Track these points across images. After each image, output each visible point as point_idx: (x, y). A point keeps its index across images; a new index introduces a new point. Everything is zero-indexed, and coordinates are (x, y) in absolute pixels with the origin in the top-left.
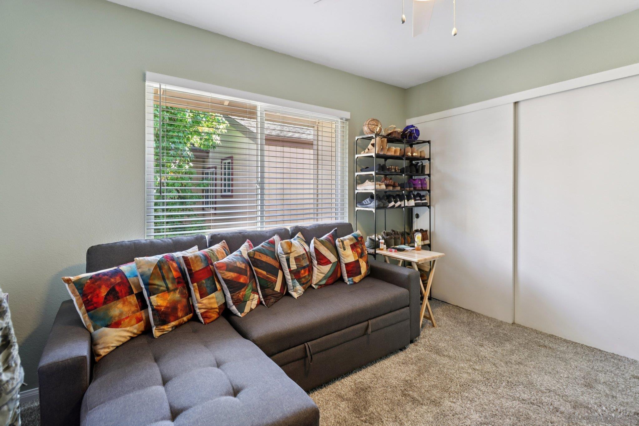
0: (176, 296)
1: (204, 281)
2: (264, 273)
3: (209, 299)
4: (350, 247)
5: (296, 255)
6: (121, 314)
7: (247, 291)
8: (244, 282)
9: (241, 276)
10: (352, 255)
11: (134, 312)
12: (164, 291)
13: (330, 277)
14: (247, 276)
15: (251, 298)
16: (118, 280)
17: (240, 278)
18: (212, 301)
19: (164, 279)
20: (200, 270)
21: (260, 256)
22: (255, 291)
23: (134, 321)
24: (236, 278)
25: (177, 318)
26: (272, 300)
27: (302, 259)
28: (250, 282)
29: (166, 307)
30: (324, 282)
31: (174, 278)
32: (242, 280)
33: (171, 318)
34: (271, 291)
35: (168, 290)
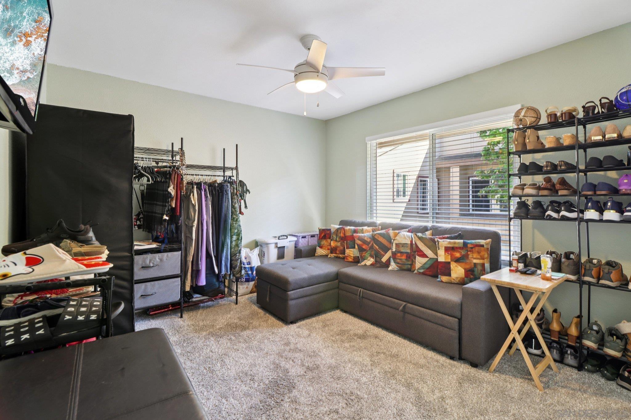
0: (339, 244)
1: (349, 242)
2: (377, 247)
3: (350, 250)
4: (444, 248)
5: (398, 242)
6: (323, 244)
7: (367, 255)
8: (365, 248)
9: (364, 244)
10: (443, 256)
11: (327, 245)
12: (334, 240)
13: (427, 269)
14: (368, 245)
15: (368, 259)
16: (329, 232)
17: (363, 245)
18: (351, 252)
19: (337, 236)
20: (348, 236)
21: (378, 237)
22: (372, 256)
23: (327, 249)
24: (361, 244)
25: (336, 253)
26: (378, 265)
27: (401, 246)
28: (369, 250)
29: (333, 247)
30: (422, 271)
31: (340, 237)
32: (364, 247)
33: (334, 252)
34: (379, 259)
35: (336, 241)
